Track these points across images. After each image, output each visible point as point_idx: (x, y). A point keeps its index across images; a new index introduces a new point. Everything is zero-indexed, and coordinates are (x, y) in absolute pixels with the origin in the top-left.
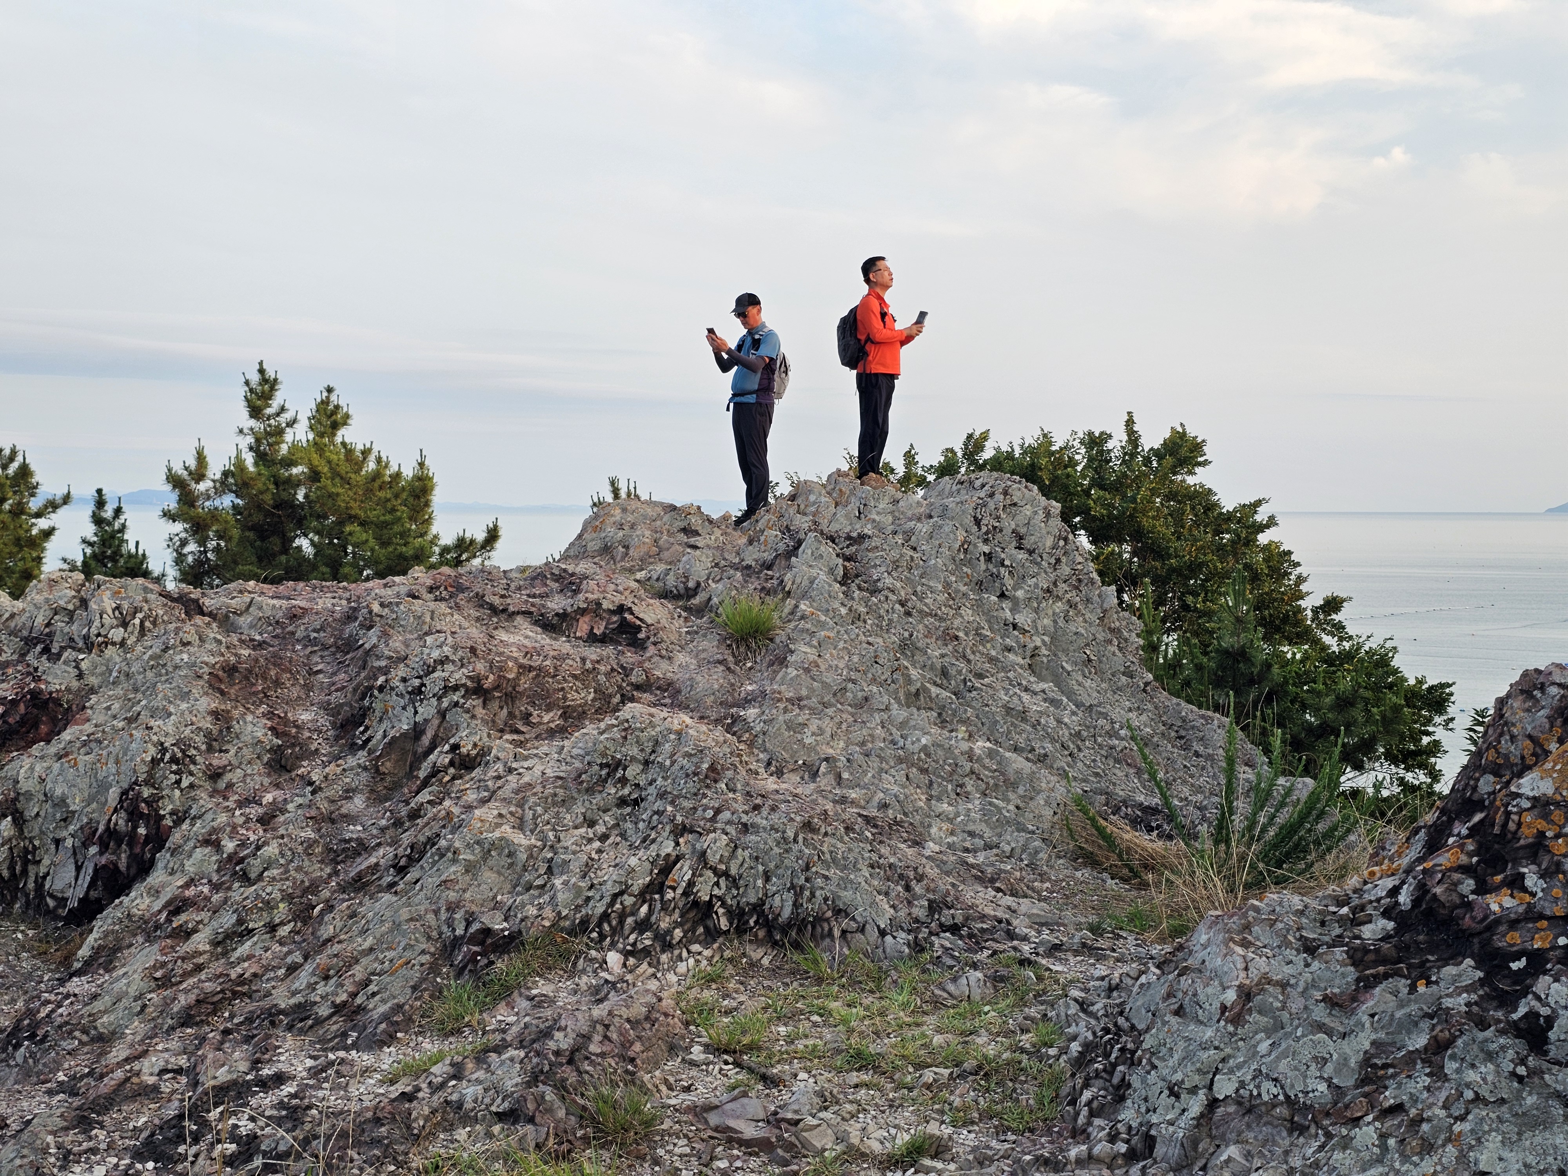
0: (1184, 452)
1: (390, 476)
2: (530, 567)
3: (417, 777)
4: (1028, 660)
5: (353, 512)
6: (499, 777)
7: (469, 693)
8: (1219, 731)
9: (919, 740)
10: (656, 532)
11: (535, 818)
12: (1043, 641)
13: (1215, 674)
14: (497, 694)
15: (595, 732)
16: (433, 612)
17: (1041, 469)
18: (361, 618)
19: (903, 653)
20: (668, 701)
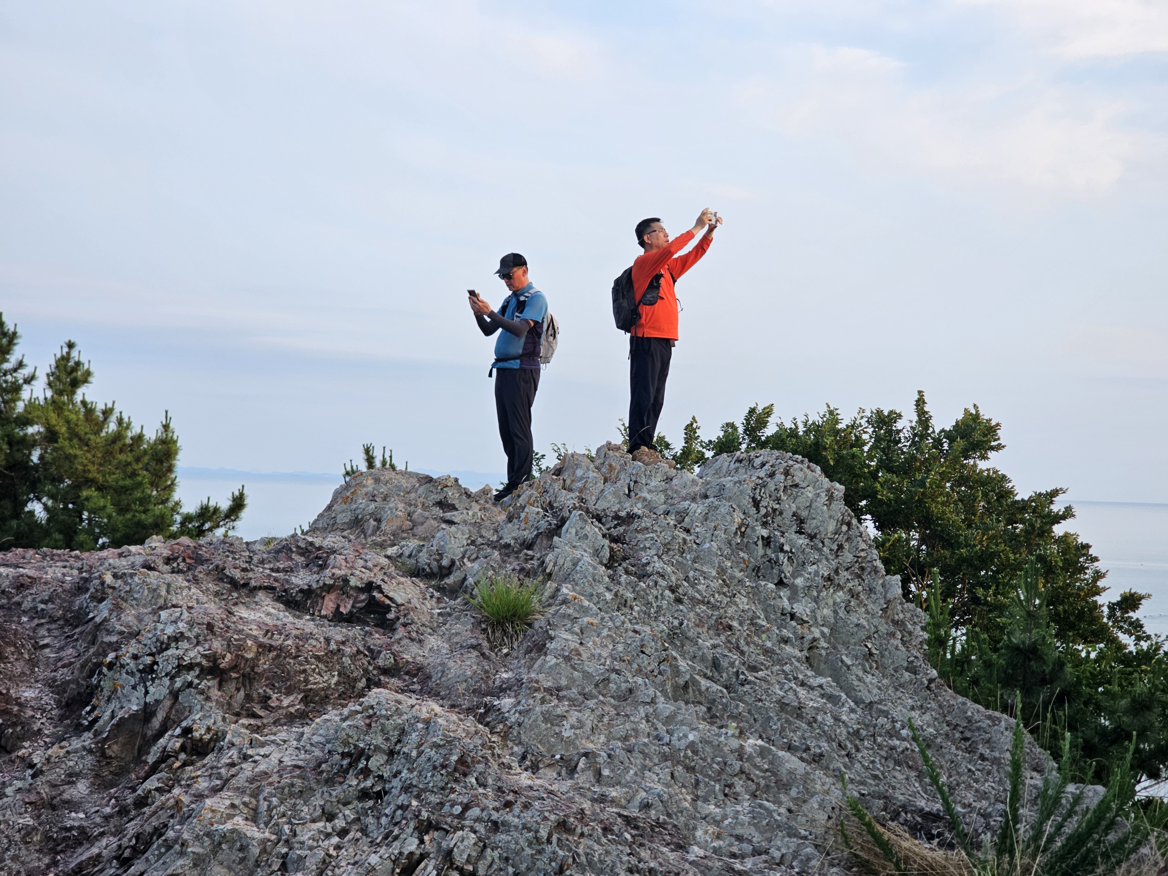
0: (977, 436)
1: (132, 438)
2: (275, 539)
3: (146, 762)
4: (805, 653)
5: (90, 476)
6: (232, 765)
7: (205, 673)
8: (1006, 733)
9: (685, 736)
10: (410, 505)
11: (270, 809)
12: (822, 633)
13: (1005, 672)
14: (234, 675)
15: (337, 719)
16: (169, 585)
17: (825, 449)
18: (92, 590)
19: (672, 643)
20: (417, 687)
